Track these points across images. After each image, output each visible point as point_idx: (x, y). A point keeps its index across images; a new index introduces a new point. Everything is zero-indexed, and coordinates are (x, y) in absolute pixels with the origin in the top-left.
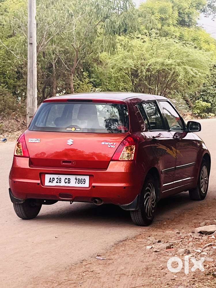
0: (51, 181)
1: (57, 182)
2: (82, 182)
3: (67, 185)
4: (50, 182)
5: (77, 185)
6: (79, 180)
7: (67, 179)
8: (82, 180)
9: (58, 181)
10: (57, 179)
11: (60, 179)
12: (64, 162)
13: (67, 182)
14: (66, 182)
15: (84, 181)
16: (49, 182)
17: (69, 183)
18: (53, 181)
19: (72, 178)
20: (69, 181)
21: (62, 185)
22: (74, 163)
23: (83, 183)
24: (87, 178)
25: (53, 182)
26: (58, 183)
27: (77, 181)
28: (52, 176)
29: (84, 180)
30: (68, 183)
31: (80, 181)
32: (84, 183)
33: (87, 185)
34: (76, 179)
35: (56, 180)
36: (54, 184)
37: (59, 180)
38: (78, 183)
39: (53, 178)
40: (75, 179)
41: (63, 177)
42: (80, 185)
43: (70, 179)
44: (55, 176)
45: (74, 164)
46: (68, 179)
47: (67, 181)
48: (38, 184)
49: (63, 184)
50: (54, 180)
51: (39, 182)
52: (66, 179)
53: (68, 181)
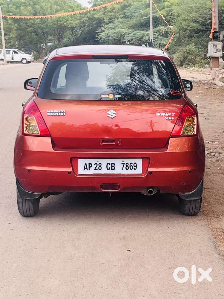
0: (87, 168)
1: (95, 169)
2: (131, 167)
3: (111, 172)
4: (86, 170)
5: (125, 172)
6: (127, 165)
7: (110, 165)
8: (131, 165)
9: (97, 168)
10: (96, 165)
11: (100, 165)
12: (104, 141)
13: (110, 168)
14: (108, 168)
15: (135, 166)
16: (84, 170)
17: (114, 169)
18: (89, 167)
19: (118, 162)
20: (114, 166)
21: (103, 173)
22: (118, 142)
23: (133, 169)
24: (139, 162)
25: (89, 170)
26: (97, 169)
27: (125, 166)
28: (88, 161)
29: (135, 164)
30: (112, 169)
31: (129, 166)
32: (135, 168)
33: (139, 171)
34: (124, 164)
35: (94, 166)
36: (92, 171)
37: (98, 166)
38: (126, 169)
39: (89, 164)
40: (122, 164)
41: (104, 162)
42: (129, 172)
43: (114, 164)
44: (93, 161)
45: (120, 143)
46: (112, 164)
47: (109, 166)
48: (69, 173)
49: (104, 171)
50: (91, 167)
51: (70, 170)
52: (108, 165)
53: (112, 166)
